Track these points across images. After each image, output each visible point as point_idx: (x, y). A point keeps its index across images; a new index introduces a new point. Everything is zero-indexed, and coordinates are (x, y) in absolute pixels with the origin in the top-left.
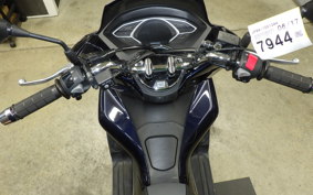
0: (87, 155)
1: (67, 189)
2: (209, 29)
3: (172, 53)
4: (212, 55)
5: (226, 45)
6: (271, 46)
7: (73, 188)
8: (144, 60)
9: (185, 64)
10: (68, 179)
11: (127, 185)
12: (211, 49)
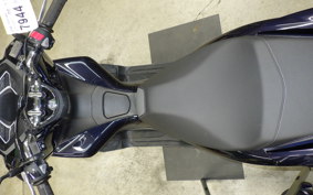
0: (126, 171)
1: (153, 187)
2: (7, 61)
3: (26, 93)
4: (29, 63)
5: (21, 52)
6: (25, 20)
7: (152, 182)
8: (29, 117)
9: (36, 83)
10: (145, 186)
11: (147, 134)
12: (24, 64)
